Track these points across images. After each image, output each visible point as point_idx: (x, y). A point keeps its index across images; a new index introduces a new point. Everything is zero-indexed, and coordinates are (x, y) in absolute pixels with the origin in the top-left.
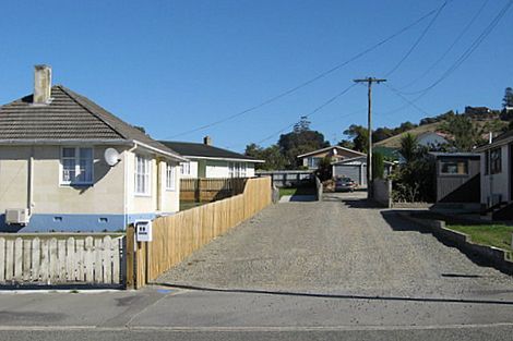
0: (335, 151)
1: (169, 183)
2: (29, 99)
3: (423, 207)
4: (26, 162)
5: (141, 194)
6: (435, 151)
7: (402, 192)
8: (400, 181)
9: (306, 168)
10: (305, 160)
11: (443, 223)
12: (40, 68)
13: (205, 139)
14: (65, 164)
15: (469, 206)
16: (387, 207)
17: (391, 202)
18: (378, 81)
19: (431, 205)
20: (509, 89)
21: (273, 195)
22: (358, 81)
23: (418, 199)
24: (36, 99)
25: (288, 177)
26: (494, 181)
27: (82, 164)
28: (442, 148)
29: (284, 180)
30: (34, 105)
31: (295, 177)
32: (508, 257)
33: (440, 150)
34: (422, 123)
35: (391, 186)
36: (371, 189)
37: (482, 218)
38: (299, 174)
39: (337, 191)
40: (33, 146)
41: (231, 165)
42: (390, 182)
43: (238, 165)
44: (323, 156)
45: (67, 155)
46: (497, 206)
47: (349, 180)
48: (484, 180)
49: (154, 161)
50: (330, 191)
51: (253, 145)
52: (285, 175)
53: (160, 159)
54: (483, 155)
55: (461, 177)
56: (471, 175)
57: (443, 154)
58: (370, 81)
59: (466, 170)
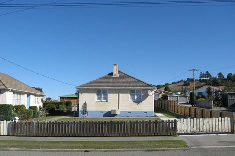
0: (162, 92)
2: (112, 74)
4: (118, 94)
12: (115, 65)
14: (131, 95)
17: (213, 107)
18: (197, 70)
19: (226, 108)
20: (201, 73)
22: (190, 70)
24: (114, 74)
27: (137, 95)
30: (114, 76)
34: (173, 83)
35: (213, 102)
40: (120, 89)
44: (158, 93)
45: (132, 92)
58: (194, 70)
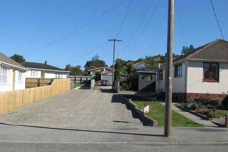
0: (104, 69)
1: (20, 79)
3: (133, 93)
5: (4, 83)
6: (140, 70)
7: (124, 87)
8: (123, 82)
9: (91, 76)
10: (91, 72)
11: (130, 100)
13: (46, 62)
15: (152, 93)
16: (117, 92)
17: (119, 91)
18: (118, 41)
19: (136, 92)
20: (184, 47)
21: (71, 86)
22: (110, 40)
23: (130, 90)
25: (83, 79)
26: (160, 83)
28: (143, 69)
29: (81, 80)
31: (85, 79)
32: (145, 115)
33: (142, 70)
35: (119, 84)
36: (114, 85)
37: (153, 98)
38: (87, 78)
39: (102, 85)
41: (56, 73)
42: (119, 83)
43: (59, 73)
44: (99, 70)
46: (160, 93)
47: (107, 81)
48: (157, 83)
49: (12, 70)
50: (99, 85)
51: (69, 65)
52: (81, 78)
53: (15, 69)
54: (157, 73)
55: (149, 81)
56: (153, 81)
57: (143, 72)
58: (115, 40)
59: (151, 79)
